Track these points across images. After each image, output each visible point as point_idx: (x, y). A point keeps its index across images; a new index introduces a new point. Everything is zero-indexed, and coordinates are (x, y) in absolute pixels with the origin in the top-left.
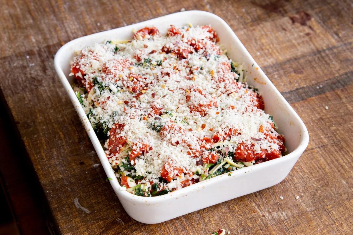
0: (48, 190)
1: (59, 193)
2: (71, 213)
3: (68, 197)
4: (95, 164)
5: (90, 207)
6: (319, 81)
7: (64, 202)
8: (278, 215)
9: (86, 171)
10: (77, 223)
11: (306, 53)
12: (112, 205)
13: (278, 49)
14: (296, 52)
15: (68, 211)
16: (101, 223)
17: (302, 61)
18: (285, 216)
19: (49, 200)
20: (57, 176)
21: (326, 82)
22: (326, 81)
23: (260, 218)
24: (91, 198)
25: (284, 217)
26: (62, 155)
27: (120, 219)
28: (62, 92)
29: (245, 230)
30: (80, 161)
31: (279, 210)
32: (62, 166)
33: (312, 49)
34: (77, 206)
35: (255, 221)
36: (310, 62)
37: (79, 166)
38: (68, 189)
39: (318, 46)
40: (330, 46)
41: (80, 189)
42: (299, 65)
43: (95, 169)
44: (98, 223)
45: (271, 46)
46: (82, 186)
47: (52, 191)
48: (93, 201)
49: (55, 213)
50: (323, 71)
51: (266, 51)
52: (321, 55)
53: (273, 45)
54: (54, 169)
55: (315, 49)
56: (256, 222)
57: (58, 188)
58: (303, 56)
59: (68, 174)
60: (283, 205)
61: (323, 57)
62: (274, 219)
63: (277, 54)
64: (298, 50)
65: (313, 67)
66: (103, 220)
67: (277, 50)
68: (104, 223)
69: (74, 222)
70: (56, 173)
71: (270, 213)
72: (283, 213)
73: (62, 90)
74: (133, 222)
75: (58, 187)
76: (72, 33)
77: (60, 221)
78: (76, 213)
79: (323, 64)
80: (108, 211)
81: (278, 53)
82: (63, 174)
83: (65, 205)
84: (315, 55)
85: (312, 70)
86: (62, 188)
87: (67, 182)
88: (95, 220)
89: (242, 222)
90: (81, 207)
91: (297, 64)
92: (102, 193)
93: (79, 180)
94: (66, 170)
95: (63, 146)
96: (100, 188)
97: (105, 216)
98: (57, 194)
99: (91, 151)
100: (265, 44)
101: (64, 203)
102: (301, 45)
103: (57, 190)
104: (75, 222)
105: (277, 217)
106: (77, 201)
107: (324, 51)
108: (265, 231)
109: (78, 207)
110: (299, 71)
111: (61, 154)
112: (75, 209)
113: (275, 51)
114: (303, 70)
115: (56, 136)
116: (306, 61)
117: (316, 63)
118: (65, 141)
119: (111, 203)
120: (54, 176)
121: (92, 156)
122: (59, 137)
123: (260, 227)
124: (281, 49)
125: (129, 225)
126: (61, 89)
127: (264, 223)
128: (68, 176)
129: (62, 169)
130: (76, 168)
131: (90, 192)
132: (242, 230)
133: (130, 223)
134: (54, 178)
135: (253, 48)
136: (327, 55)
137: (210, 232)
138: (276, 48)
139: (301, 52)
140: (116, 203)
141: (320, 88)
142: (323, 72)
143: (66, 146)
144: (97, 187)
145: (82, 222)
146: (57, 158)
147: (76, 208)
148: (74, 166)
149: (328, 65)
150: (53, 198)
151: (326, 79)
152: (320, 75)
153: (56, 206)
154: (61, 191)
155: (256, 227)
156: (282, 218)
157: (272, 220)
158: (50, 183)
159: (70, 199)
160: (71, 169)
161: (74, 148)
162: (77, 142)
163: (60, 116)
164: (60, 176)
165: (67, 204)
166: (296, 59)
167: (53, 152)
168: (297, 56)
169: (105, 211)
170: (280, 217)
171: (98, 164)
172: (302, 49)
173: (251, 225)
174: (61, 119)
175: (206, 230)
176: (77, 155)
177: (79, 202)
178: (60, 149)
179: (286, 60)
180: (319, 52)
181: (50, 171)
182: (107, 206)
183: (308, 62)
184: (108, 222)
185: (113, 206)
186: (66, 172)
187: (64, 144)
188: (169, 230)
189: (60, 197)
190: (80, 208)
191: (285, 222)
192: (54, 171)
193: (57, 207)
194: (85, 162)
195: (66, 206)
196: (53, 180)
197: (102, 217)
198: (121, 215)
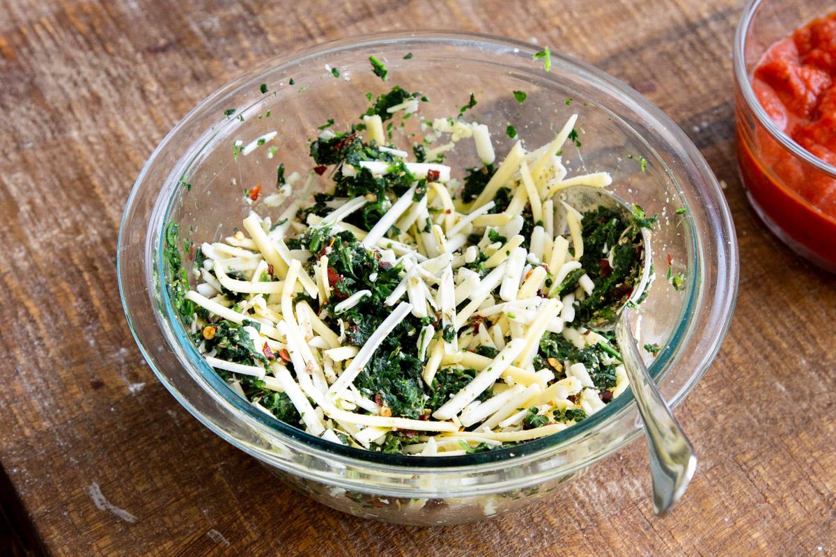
0: (15, 466)
1: (47, 473)
2: (86, 526)
3: (72, 482)
4: (132, 383)
5: (133, 506)
6: (700, 110)
7: (64, 496)
8: (622, 488)
9: (112, 406)
10: (104, 552)
11: (659, 32)
12: (191, 495)
13: (584, 23)
14: (631, 29)
15: (78, 521)
16: (168, 545)
17: (649, 55)
18: (641, 489)
19: (23, 492)
20: (36, 425)
21: (716, 112)
22: (717, 108)
23: (577, 499)
24: (134, 481)
25: (637, 492)
26: (41, 365)
27: (216, 532)
28: (16, 185)
29: (542, 535)
30: (93, 377)
31: (622, 474)
32: (45, 397)
33: (672, 20)
34: (98, 503)
35: (566, 509)
36: (671, 57)
37: (92, 392)
38: (68, 461)
39: (688, 10)
40: (720, 9)
41: (100, 456)
42: (643, 69)
43: (136, 397)
44: (161, 548)
45: (566, 16)
46: (105, 447)
47: (28, 469)
48: (140, 489)
49: (42, 529)
50: (704, 80)
51: (554, 33)
52: (698, 34)
53: (571, 14)
54: (24, 408)
55: (681, 21)
56: (569, 513)
57: (42, 459)
58: (653, 41)
59: (64, 417)
60: (632, 461)
61: (703, 42)
62: (614, 500)
63: (584, 40)
64: (637, 25)
65: (679, 73)
66: (173, 537)
67: (582, 28)
68: (176, 545)
69: (95, 548)
70: (31, 417)
71: (601, 484)
72: (635, 482)
73: (17, 179)
74: (251, 538)
75: (43, 455)
76: (24, 9)
77: (59, 550)
78: (100, 525)
79: (704, 60)
80: (183, 513)
81: (586, 34)
82: (50, 419)
83: (67, 504)
84: (682, 35)
85: (677, 80)
86: (53, 456)
87: (64, 441)
88: (152, 538)
89: (533, 515)
90: (111, 507)
91: (637, 64)
92: (160, 464)
93: (96, 433)
94: (58, 406)
95: (40, 339)
96: (155, 451)
97: (177, 528)
98: (42, 476)
99: (118, 350)
100: (550, 13)
101: (65, 499)
102: (644, 9)
103: (41, 464)
104: (100, 550)
105: (619, 495)
106: (98, 490)
107: (705, 23)
108: (593, 533)
109: (102, 508)
110: (645, 84)
111: (37, 363)
112: (94, 515)
113: (577, 30)
114: (653, 82)
115: (17, 312)
116: (661, 54)
117: (687, 59)
118: (44, 324)
119: (189, 490)
120: (28, 427)
121: (123, 361)
122: (27, 314)
123: (580, 525)
124: (591, 23)
125: (242, 546)
126: (14, 176)
127: (587, 513)
128: (66, 422)
129: (46, 404)
130: (83, 400)
131: (130, 462)
132: (534, 537)
133: (244, 540)
134: (27, 432)
135: (519, 25)
136: (714, 35)
137: (453, 547)
138: (578, 22)
139: (645, 30)
140: (200, 490)
141: (702, 131)
142: (707, 85)
143: (49, 339)
144: (146, 448)
145: (117, 547)
146: (29, 376)
147: (97, 510)
148: (77, 393)
149: (717, 64)
150: (31, 487)
151: (715, 104)
152: (699, 92)
153: (42, 508)
154: (52, 466)
155: (570, 526)
156: (633, 495)
157: (607, 502)
158: (18, 446)
159: (79, 486)
160: (70, 402)
161: (69, 342)
162: (76, 324)
163: (22, 254)
164: (44, 424)
165: (73, 502)
166: (632, 51)
167: (15, 359)
168: (635, 42)
169: (175, 513)
170: (628, 493)
171: (142, 384)
172: (647, 21)
173: (555, 520)
174: (26, 264)
175: (442, 543)
176: (82, 362)
177: (103, 492)
178: (34, 348)
179: (607, 55)
180: (692, 27)
181: (15, 411)
182: (177, 500)
183: (665, 57)
184: (186, 542)
185: (195, 496)
186: (59, 411)
187: (43, 332)
188: (349, 552)
189: (50, 484)
190: (109, 510)
191: (641, 505)
192: (24, 412)
193: (47, 513)
194: (105, 380)
195: (71, 507)
196: (26, 438)
197: (168, 529)
198: (219, 522)
